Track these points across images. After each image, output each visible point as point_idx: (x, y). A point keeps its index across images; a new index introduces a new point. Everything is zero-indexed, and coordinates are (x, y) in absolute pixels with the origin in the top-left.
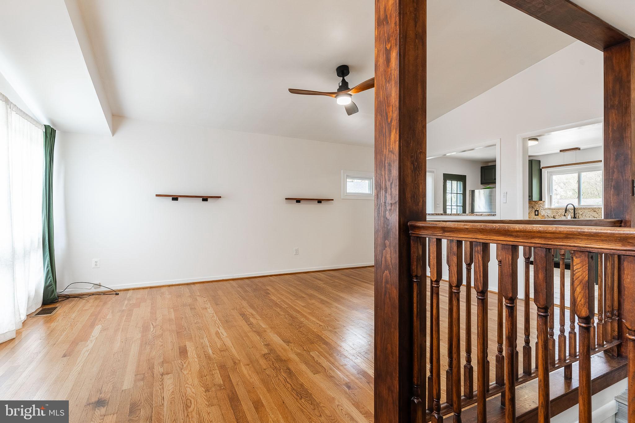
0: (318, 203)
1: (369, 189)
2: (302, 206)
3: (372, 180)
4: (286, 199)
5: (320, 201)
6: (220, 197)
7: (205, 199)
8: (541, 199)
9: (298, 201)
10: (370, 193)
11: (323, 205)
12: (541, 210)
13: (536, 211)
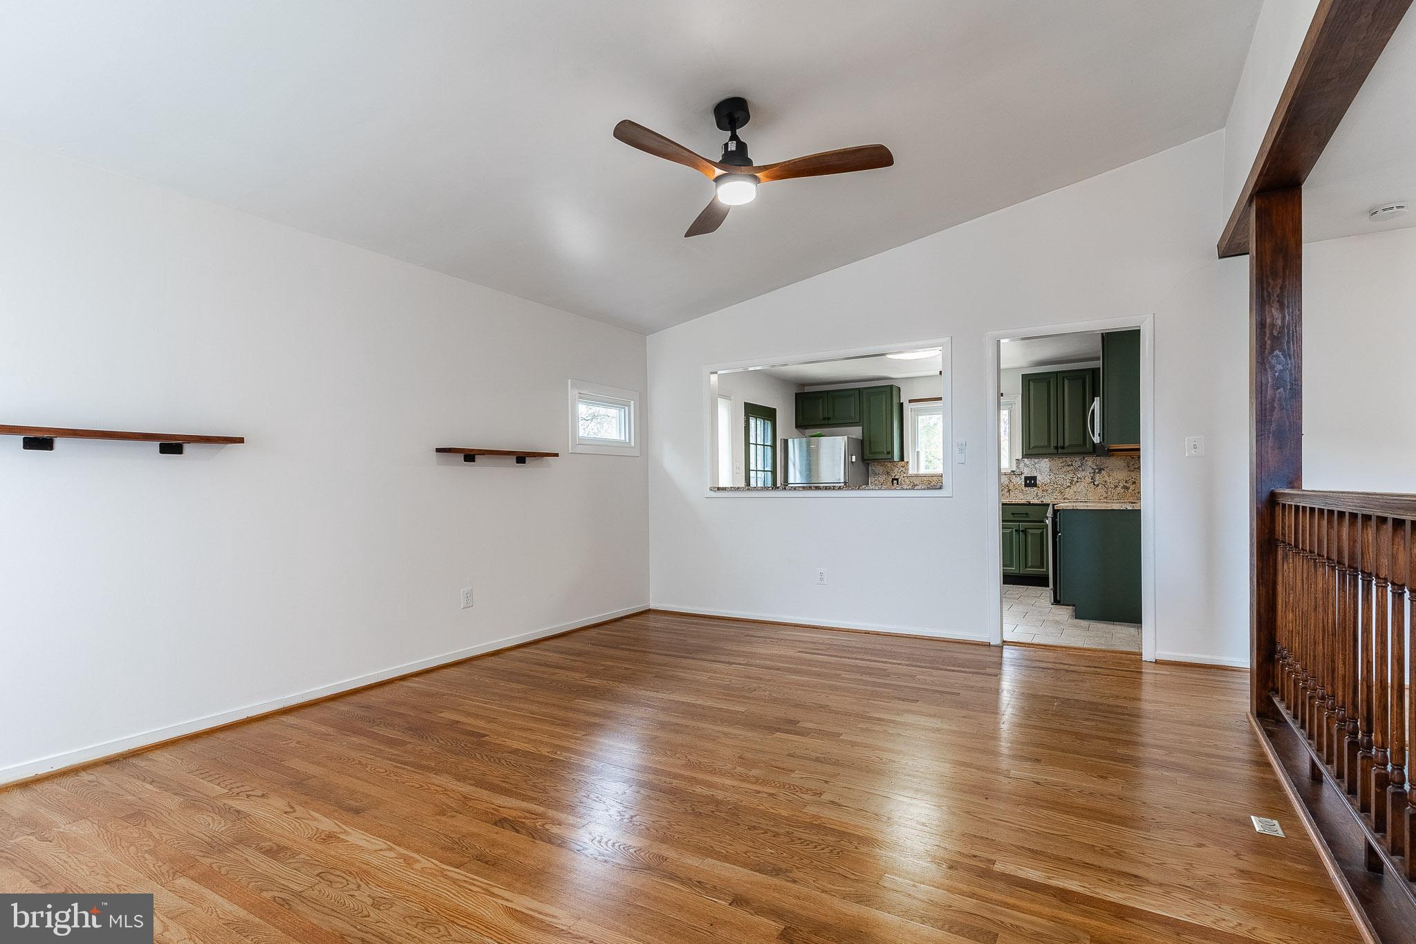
0: (517, 463)
1: (620, 429)
2: (480, 471)
3: (627, 408)
4: (438, 450)
5: (521, 458)
6: (241, 440)
7: (171, 446)
8: (902, 459)
9: (470, 456)
10: (623, 438)
11: (530, 467)
12: (903, 479)
13: (893, 480)
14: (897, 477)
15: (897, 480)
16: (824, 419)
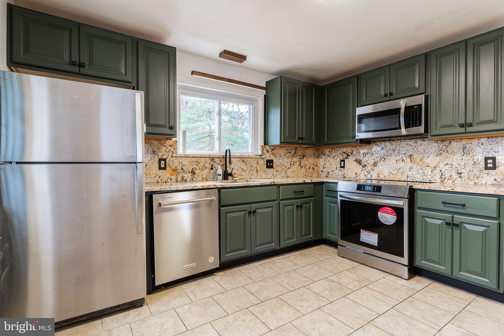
12: (171, 159)
13: (160, 160)
14: (164, 157)
15: (165, 160)
16: (73, 63)
